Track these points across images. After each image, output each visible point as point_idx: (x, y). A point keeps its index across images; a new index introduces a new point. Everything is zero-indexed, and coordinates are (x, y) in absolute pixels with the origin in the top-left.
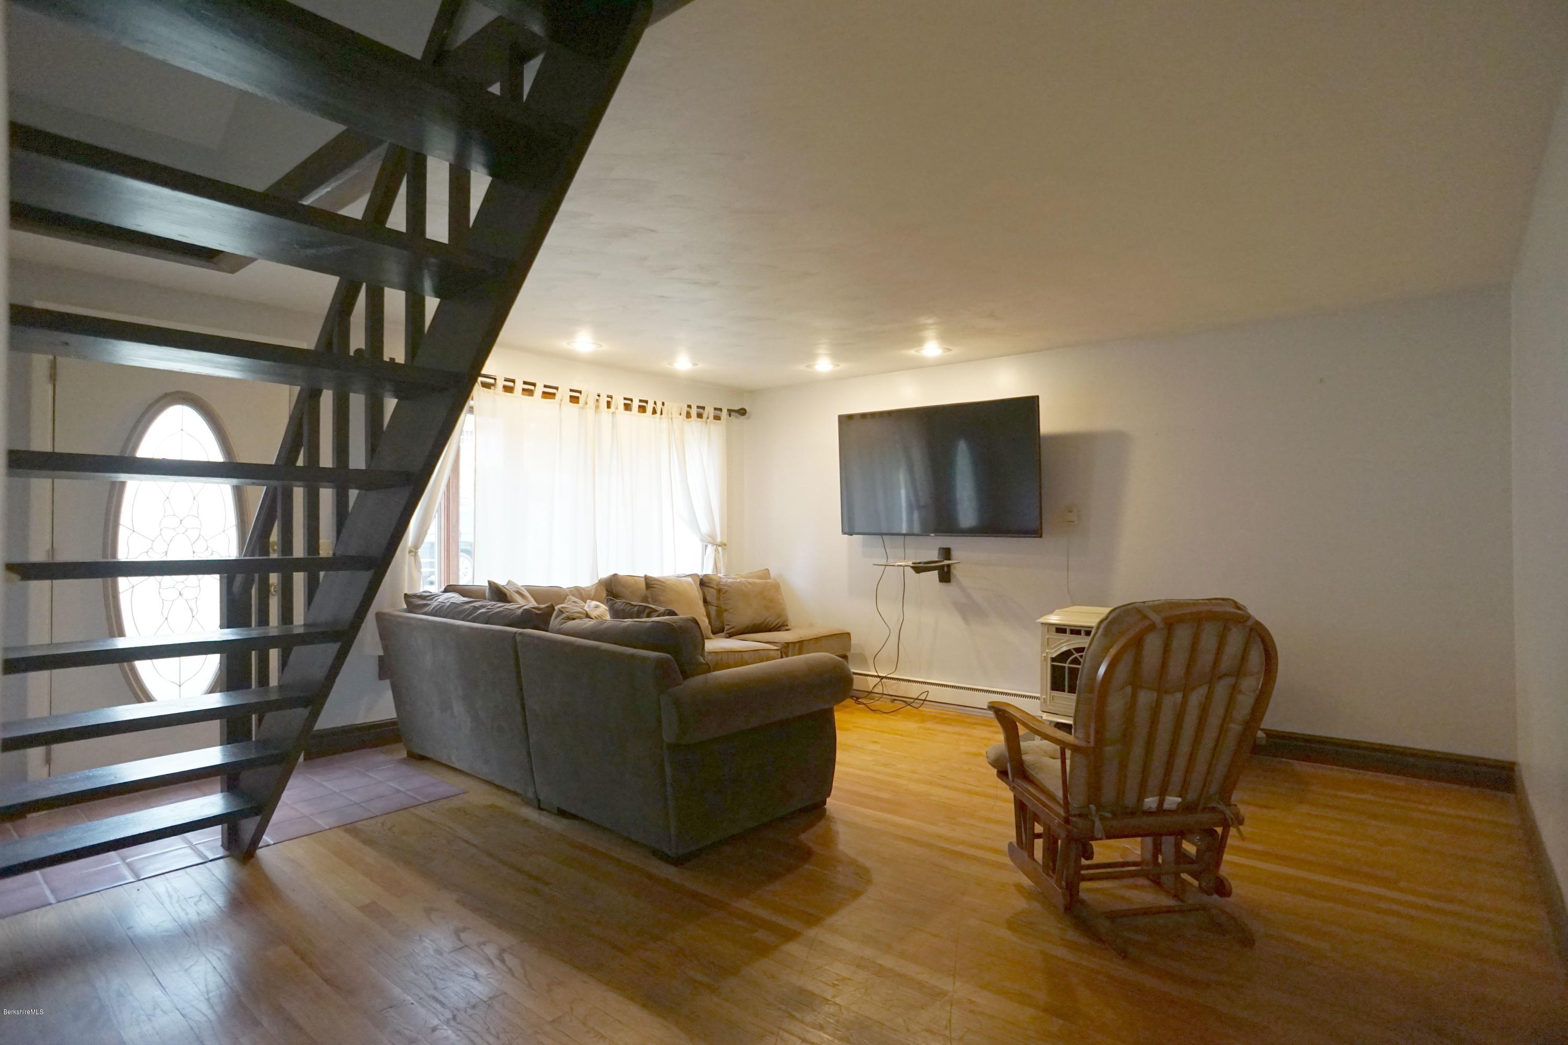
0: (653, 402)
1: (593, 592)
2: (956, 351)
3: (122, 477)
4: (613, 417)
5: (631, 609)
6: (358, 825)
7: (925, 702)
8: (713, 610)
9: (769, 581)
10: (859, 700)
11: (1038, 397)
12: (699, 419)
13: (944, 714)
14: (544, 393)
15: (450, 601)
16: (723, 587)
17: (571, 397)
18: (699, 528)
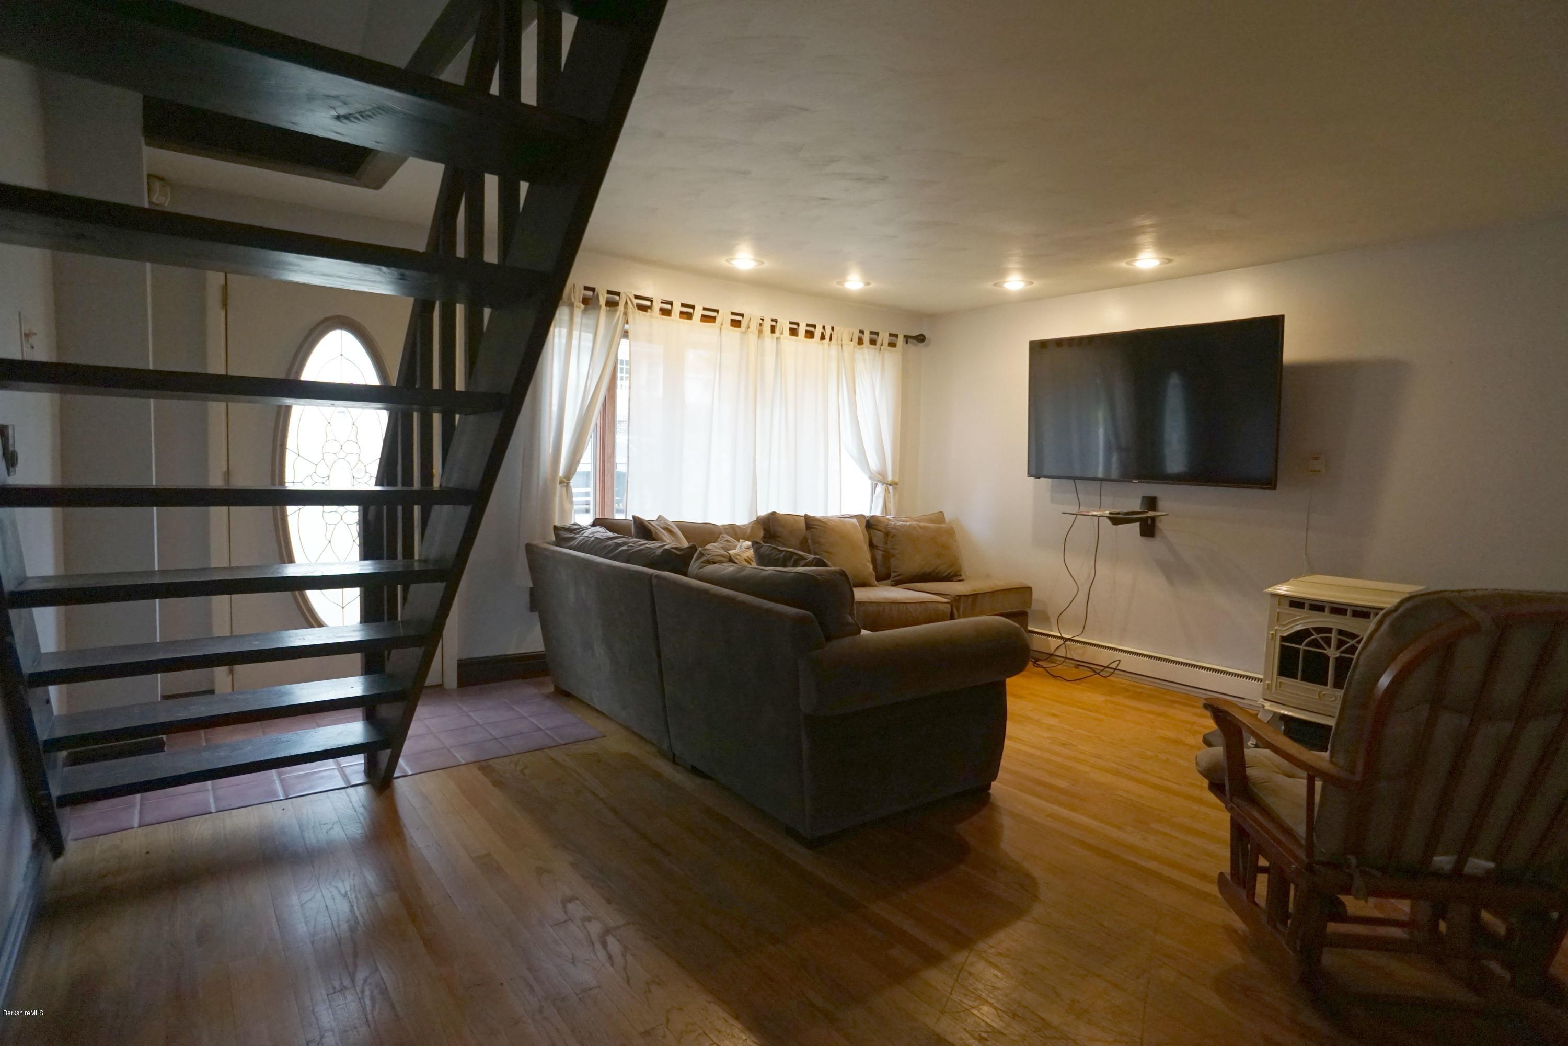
0: (822, 327)
1: (749, 531)
2: (1179, 262)
3: (289, 401)
4: (777, 343)
5: (777, 555)
6: (491, 762)
7: (1116, 672)
8: (879, 555)
9: (943, 525)
10: (1038, 663)
11: (1283, 316)
12: (872, 346)
13: (1138, 687)
14: (703, 316)
15: (595, 536)
16: (891, 531)
17: (732, 320)
18: (868, 464)
